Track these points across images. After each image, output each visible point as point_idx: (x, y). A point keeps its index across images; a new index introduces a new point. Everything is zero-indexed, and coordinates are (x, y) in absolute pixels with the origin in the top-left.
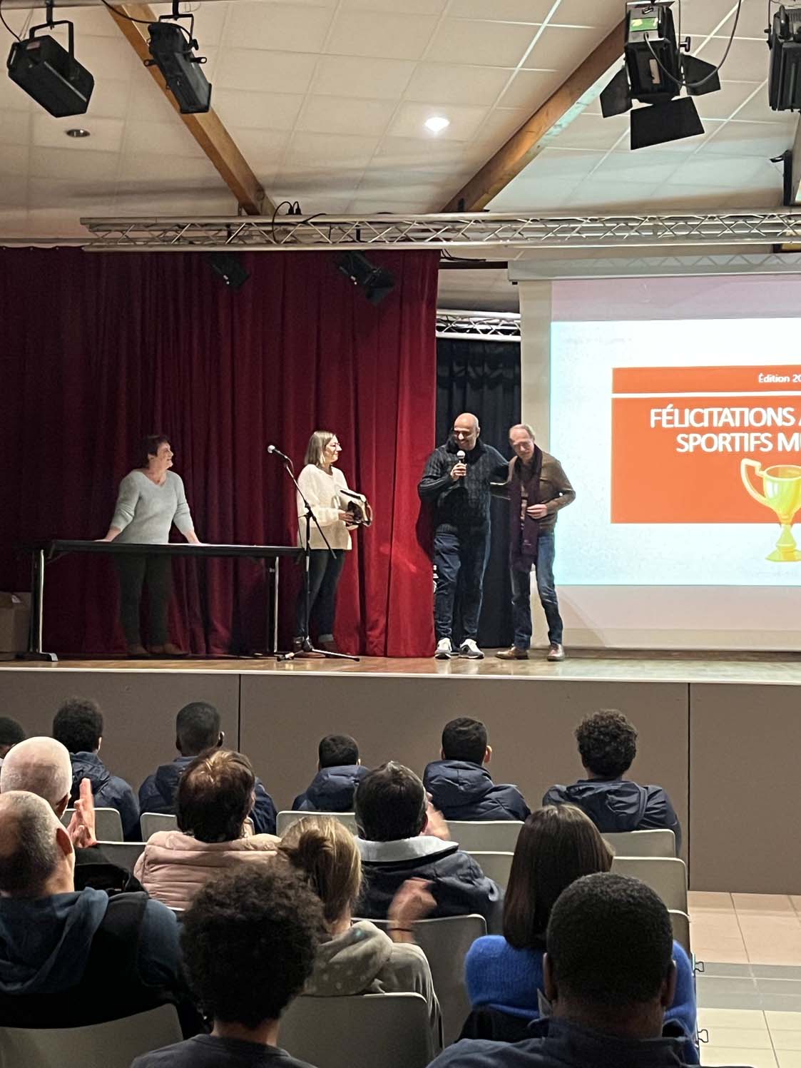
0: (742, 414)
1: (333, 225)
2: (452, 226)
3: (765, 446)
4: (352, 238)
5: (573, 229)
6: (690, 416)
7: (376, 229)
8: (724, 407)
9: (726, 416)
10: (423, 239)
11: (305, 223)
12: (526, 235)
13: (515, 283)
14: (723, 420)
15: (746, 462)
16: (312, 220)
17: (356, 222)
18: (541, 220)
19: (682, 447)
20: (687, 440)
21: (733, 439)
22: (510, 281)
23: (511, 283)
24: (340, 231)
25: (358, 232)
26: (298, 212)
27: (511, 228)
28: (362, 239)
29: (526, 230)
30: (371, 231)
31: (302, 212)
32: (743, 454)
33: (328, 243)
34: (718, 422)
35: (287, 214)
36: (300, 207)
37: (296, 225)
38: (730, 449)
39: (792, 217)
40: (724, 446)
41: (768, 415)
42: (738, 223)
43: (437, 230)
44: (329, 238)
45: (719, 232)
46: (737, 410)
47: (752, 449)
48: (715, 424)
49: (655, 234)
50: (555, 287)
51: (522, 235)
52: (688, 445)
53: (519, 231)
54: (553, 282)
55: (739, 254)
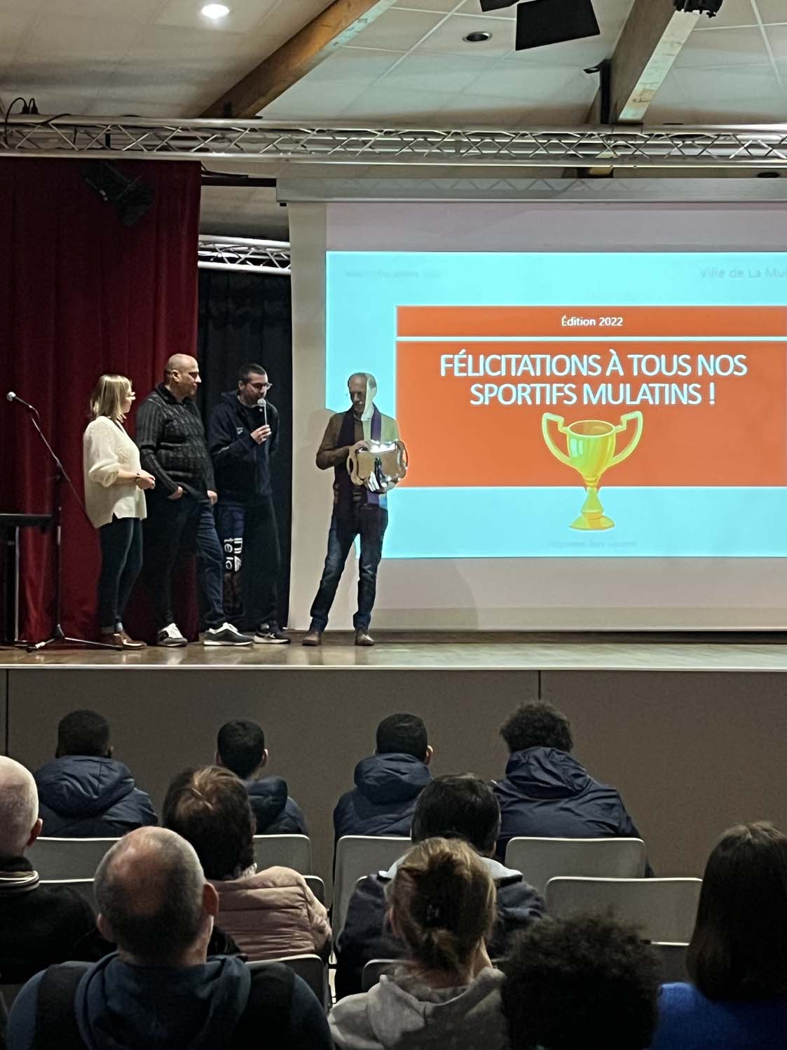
0: (543, 361)
1: (78, 128)
2: (222, 134)
3: (570, 399)
4: (101, 144)
5: (365, 143)
6: (485, 363)
7: (131, 134)
8: (523, 354)
9: (526, 364)
10: (188, 149)
11: (45, 124)
12: (310, 148)
13: (283, 204)
14: (522, 368)
15: (547, 416)
16: (53, 122)
17: (107, 126)
18: (329, 130)
19: (477, 399)
20: (481, 391)
21: (533, 390)
22: (278, 201)
23: (279, 204)
24: (86, 136)
25: (108, 137)
26: (35, 111)
27: (291, 139)
28: (112, 147)
29: (310, 142)
30: (125, 137)
31: (39, 111)
32: (545, 408)
33: (73, 149)
34: (517, 371)
35: (21, 113)
36: (37, 106)
37: (34, 127)
38: (530, 402)
39: (613, 138)
40: (524, 399)
41: (573, 363)
42: (551, 142)
43: (205, 139)
44: (74, 143)
45: (531, 152)
46: (538, 357)
47: (555, 402)
48: (513, 374)
49: (458, 152)
50: (331, 210)
51: (305, 147)
52: (483, 396)
53: (301, 143)
54: (329, 204)
55: (542, 177)
